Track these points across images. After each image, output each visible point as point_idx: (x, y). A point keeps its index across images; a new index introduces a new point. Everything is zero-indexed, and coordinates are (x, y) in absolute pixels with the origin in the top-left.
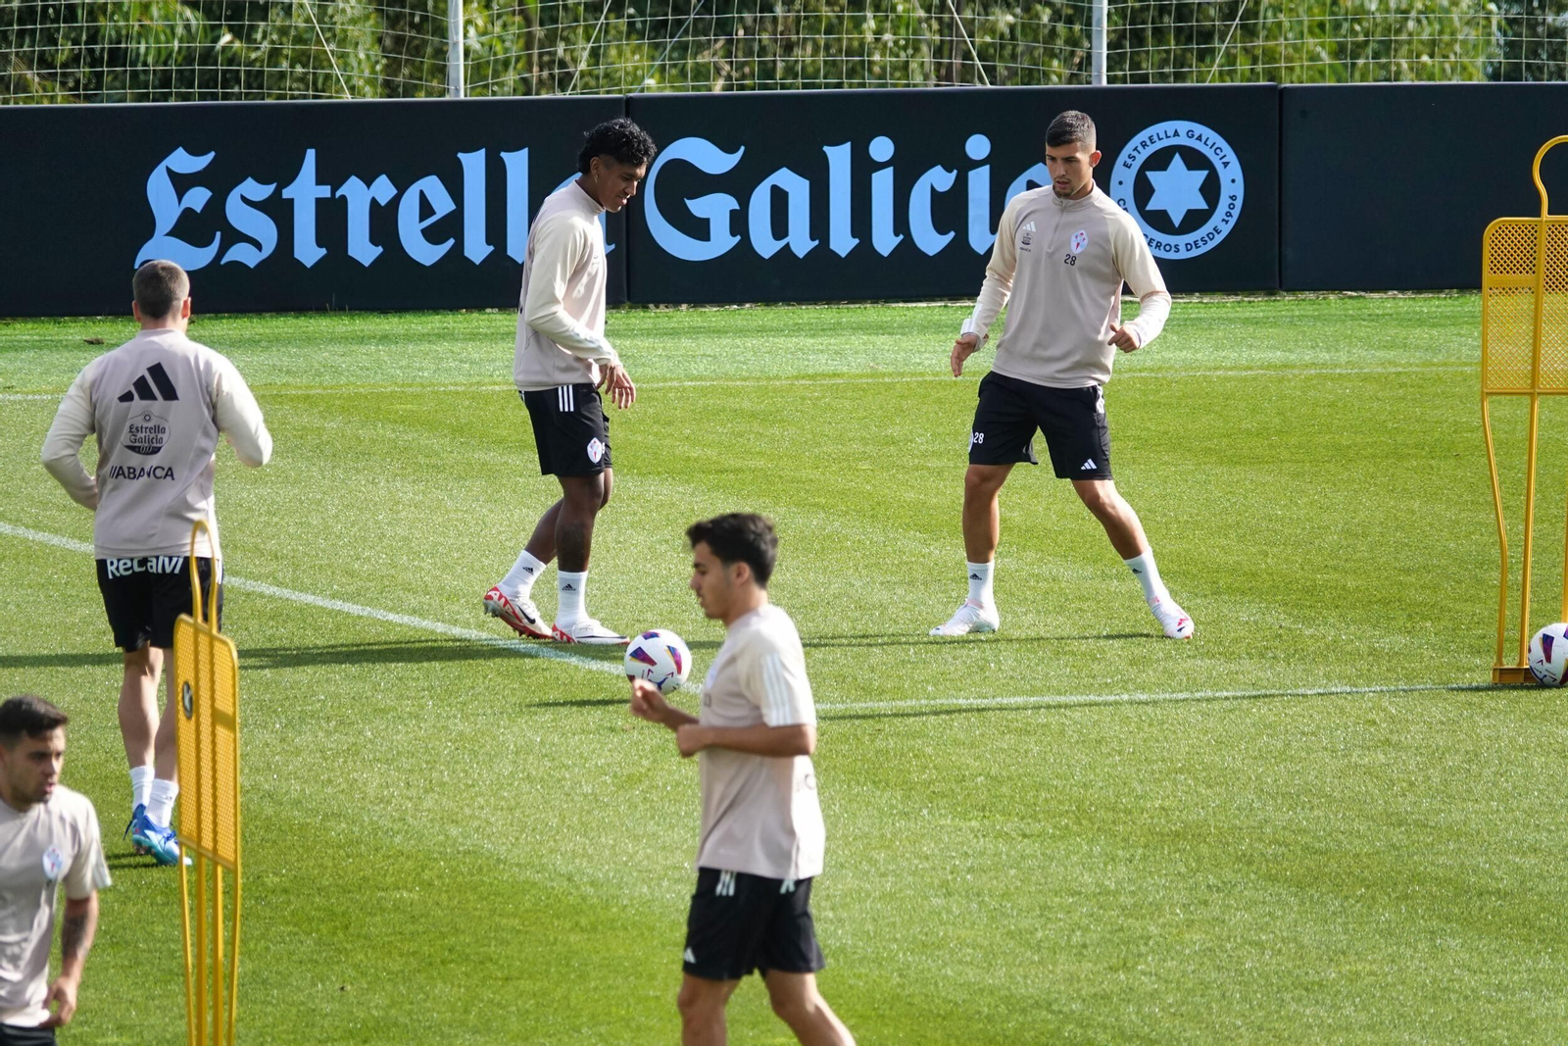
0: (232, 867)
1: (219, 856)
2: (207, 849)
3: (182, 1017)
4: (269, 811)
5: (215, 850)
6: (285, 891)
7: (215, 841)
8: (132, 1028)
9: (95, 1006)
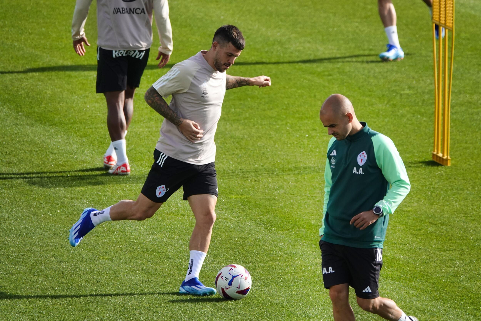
0: (451, 29)
1: (447, 26)
2: (442, 24)
3: (431, 84)
4: (463, 10)
5: (445, 24)
6: (468, 39)
7: (445, 20)
8: (414, 87)
9: (401, 79)
